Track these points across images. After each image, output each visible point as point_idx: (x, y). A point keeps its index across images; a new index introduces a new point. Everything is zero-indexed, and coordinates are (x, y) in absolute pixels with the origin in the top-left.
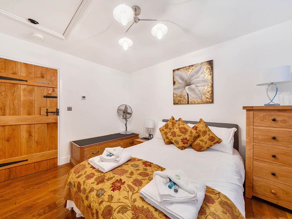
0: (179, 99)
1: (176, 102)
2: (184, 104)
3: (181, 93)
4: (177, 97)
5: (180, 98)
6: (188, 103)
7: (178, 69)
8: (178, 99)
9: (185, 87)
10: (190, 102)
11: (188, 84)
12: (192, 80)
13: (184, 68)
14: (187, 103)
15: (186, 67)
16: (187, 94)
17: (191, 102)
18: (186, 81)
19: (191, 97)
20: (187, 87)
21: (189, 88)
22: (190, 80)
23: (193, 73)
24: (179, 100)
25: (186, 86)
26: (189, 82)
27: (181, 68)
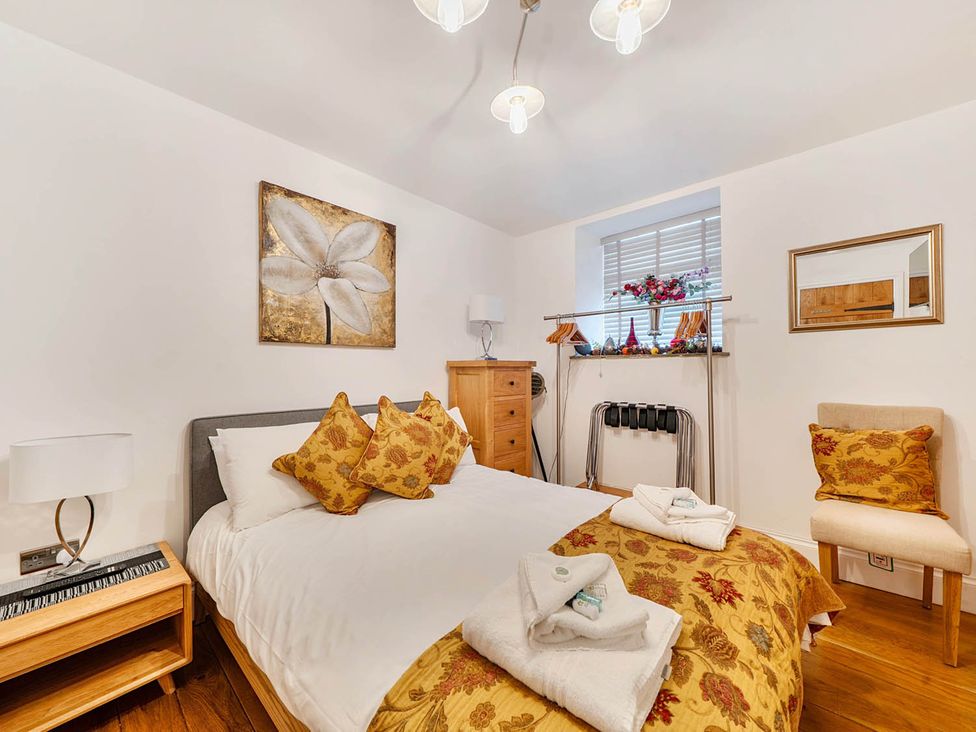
0: (292, 319)
1: (277, 332)
2: (312, 344)
3: (300, 298)
4: (280, 310)
5: (295, 315)
6: (329, 341)
7: (290, 194)
8: (284, 318)
9: (317, 279)
10: (334, 340)
11: (331, 273)
12: (343, 262)
13: (316, 204)
14: (324, 339)
15: (321, 202)
16: (324, 306)
17: (338, 338)
18: (322, 258)
19: (339, 323)
20: (325, 282)
21: (333, 286)
22: (335, 257)
23: (345, 239)
24: (291, 323)
25: (323, 276)
26: (333, 264)
27: (302, 196)
